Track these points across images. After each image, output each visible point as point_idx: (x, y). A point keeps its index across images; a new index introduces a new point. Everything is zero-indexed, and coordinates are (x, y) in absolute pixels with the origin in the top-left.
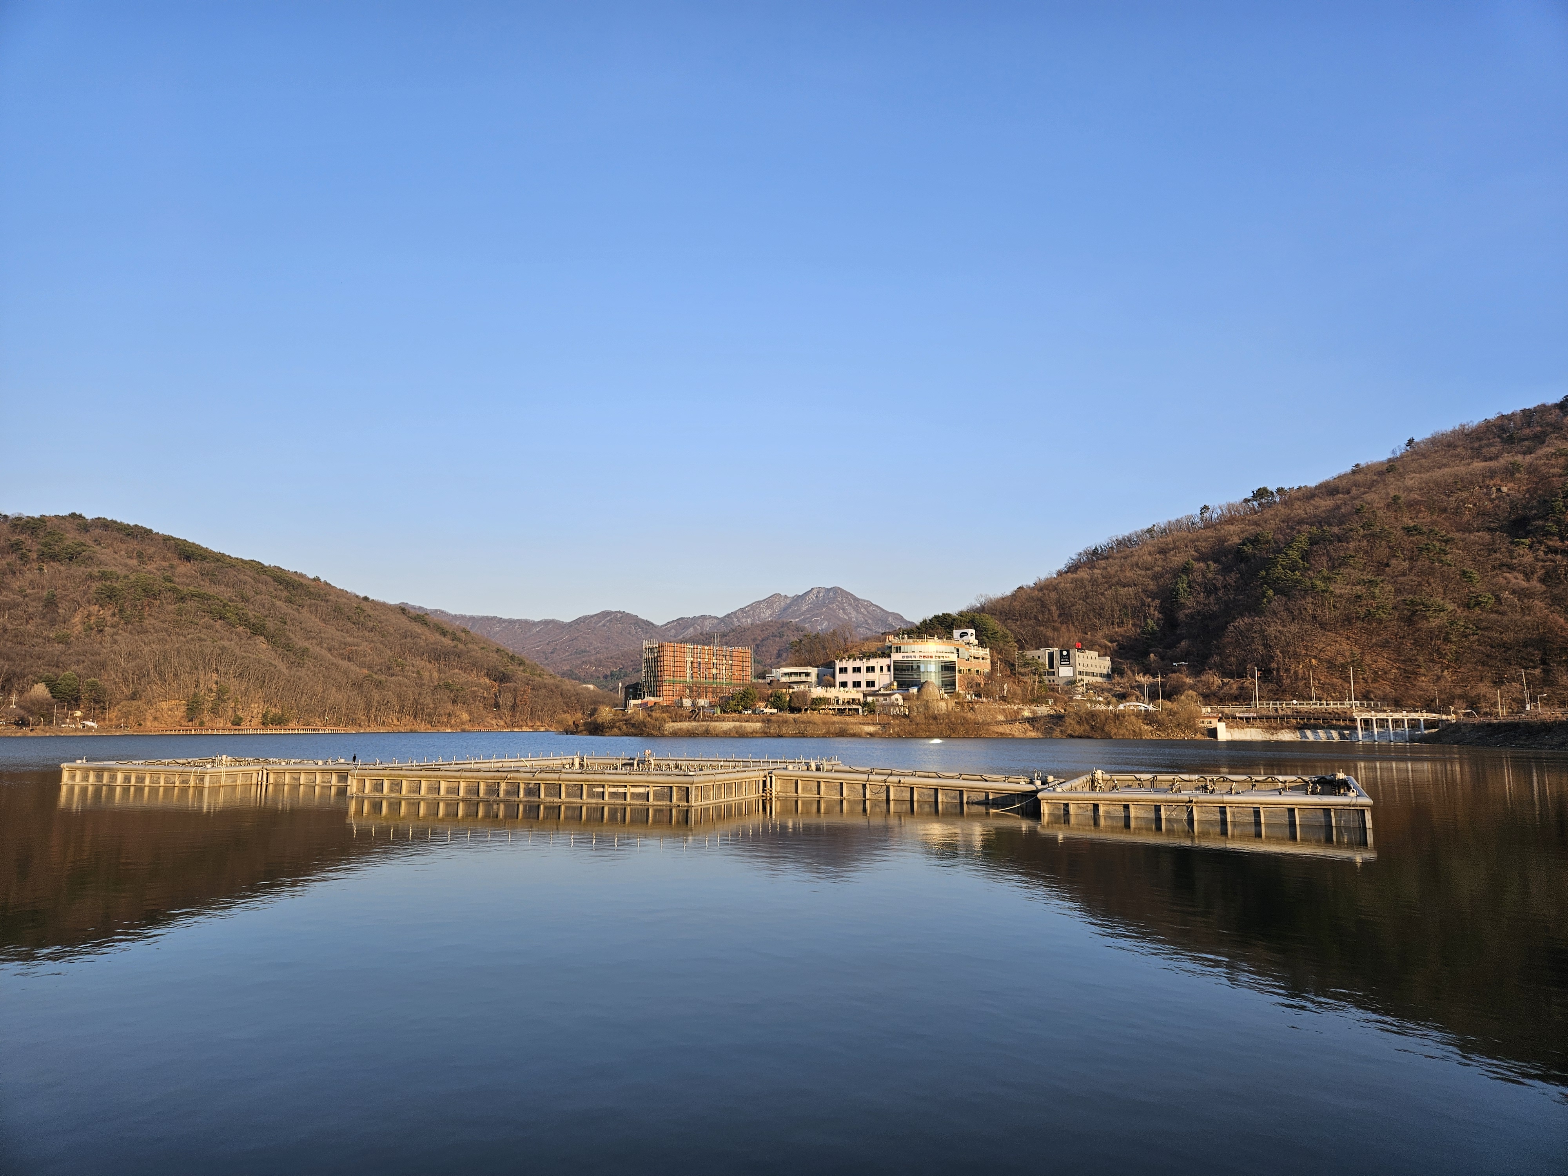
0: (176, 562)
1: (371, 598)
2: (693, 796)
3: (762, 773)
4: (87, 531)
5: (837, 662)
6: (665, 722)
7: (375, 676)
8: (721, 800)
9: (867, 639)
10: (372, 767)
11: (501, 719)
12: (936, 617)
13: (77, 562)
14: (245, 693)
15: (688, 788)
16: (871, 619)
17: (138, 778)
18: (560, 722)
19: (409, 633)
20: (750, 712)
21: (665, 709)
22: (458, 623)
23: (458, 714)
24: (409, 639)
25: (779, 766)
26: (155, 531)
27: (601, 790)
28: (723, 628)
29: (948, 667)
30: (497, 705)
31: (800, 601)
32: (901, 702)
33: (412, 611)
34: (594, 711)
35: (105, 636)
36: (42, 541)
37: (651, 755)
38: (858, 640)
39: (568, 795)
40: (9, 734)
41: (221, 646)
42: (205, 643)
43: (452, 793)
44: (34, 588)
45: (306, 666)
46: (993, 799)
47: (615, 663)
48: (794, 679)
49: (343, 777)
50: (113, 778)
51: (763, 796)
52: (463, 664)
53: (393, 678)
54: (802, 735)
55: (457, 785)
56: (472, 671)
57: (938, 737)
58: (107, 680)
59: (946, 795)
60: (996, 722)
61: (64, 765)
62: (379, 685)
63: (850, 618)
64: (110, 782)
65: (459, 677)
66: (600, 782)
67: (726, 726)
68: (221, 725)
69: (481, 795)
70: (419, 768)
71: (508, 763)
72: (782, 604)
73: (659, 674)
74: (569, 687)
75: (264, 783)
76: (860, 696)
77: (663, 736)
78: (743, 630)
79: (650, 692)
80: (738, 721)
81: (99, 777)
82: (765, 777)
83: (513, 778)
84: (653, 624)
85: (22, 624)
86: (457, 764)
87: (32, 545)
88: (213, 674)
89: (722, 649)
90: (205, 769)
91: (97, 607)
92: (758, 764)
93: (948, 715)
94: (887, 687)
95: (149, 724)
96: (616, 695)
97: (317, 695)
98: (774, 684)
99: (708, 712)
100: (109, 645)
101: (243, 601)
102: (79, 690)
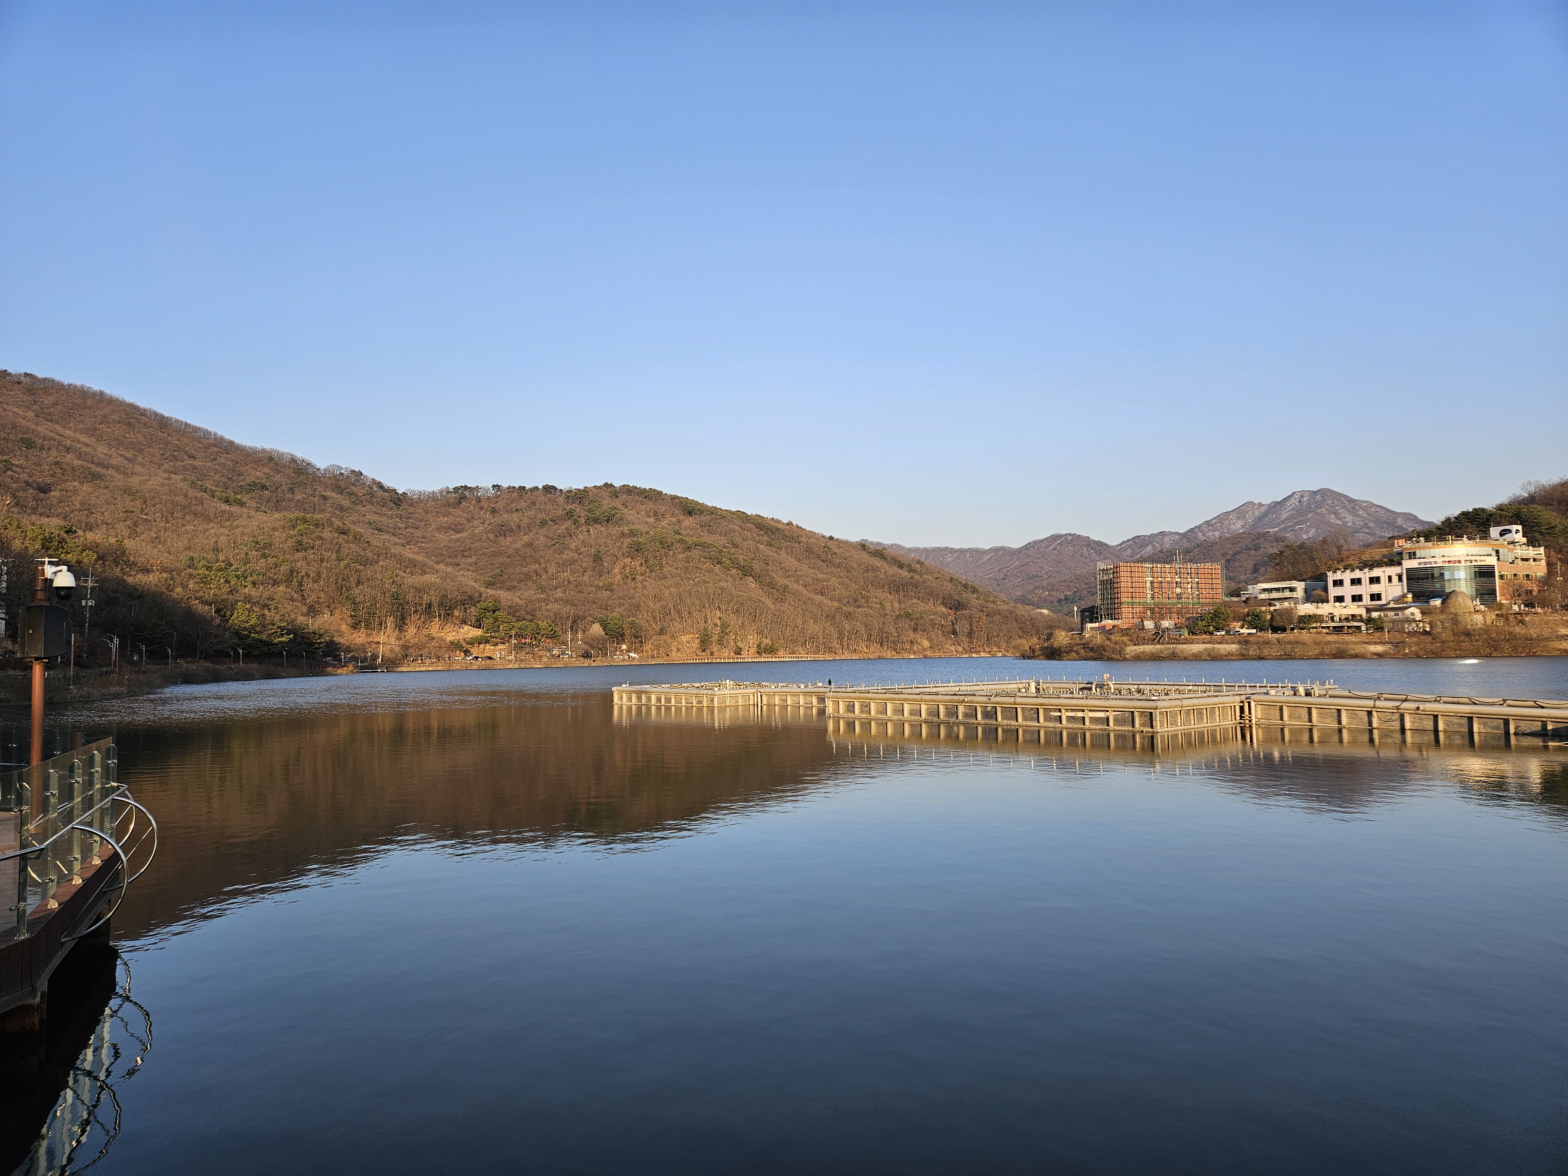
0: (682, 517)
1: (836, 537)
2: (1158, 722)
3: (1238, 699)
4: (617, 497)
5: (1330, 574)
6: (1126, 645)
7: (845, 608)
8: (1190, 727)
9: (1369, 546)
10: (844, 690)
11: (959, 645)
12: (1464, 514)
13: (612, 524)
14: (742, 627)
15: (1151, 713)
16: (1372, 521)
17: (666, 699)
18: (1016, 647)
19: (870, 568)
20: (1223, 633)
21: (1125, 632)
22: (912, 556)
23: (919, 641)
24: (870, 573)
25: (1258, 690)
26: (664, 492)
27: (1059, 714)
28: (1186, 544)
29: (1484, 574)
30: (954, 632)
31: (1278, 508)
32: (1418, 616)
33: (871, 546)
34: (1050, 636)
35: (637, 583)
36: (588, 508)
37: (1110, 679)
38: (1356, 547)
39: (1025, 719)
40: (579, 665)
41: (721, 587)
42: (708, 585)
43: (914, 715)
44: (585, 547)
45: (787, 601)
46: (1553, 730)
47: (1069, 586)
48: (1275, 595)
49: (822, 700)
50: (649, 699)
51: (1240, 723)
52: (920, 594)
53: (860, 609)
54: (1289, 657)
55: (919, 707)
56: (929, 600)
57: (1474, 657)
58: (642, 619)
59: (1485, 724)
60: (1557, 637)
61: (614, 689)
62: (848, 616)
63: (1345, 523)
64: (647, 702)
65: (918, 606)
66: (1056, 706)
67: (1196, 648)
68: (727, 654)
69: (942, 717)
70: (884, 691)
71: (965, 688)
72: (1257, 513)
73: (1116, 596)
74: (1023, 613)
75: (759, 704)
76: (1363, 612)
77: (1125, 659)
78: (1209, 545)
79: (1108, 615)
80: (1209, 643)
81: (639, 699)
82: (1242, 702)
83: (971, 702)
84: (1106, 545)
85: (580, 577)
86: (918, 688)
87: (581, 512)
88: (717, 612)
89: (1185, 566)
90: (714, 692)
91: (629, 560)
92: (1233, 688)
93: (1486, 630)
94: (1397, 600)
95: (674, 654)
96: (1072, 619)
97: (798, 627)
98: (1251, 602)
99: (1174, 634)
100: (640, 590)
101: (734, 547)
102: (623, 627)
